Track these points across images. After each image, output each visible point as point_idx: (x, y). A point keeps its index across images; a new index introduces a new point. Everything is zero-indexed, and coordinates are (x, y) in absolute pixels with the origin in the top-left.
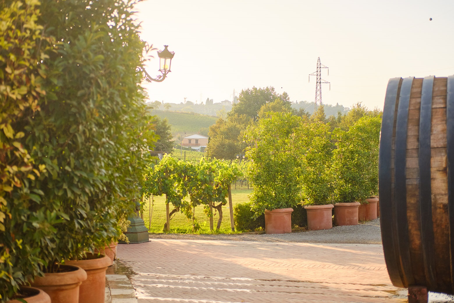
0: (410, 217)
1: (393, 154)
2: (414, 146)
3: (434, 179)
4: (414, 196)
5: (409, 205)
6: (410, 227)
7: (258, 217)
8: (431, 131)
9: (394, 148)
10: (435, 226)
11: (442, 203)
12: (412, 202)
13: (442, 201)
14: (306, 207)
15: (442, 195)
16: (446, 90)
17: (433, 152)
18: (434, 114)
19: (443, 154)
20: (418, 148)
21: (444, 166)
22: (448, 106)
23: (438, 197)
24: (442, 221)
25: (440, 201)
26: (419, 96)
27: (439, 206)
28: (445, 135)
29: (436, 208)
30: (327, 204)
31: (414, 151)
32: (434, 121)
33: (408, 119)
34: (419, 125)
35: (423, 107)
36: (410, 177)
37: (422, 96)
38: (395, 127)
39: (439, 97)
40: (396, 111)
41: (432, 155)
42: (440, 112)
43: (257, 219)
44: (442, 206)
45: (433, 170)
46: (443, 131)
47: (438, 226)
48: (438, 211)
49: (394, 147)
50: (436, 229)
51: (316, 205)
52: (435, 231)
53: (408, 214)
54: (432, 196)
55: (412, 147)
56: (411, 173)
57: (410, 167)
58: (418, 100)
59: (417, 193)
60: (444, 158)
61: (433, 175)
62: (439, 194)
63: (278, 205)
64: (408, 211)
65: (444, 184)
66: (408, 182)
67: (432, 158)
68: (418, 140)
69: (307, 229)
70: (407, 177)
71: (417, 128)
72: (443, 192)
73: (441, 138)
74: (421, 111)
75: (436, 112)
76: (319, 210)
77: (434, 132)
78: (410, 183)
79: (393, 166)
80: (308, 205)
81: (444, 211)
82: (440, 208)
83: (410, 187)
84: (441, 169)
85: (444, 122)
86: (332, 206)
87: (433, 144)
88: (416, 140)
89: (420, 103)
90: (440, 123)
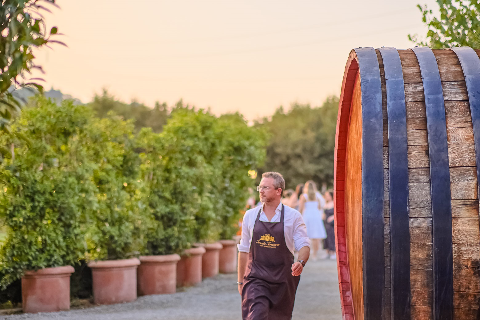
0: (415, 281)
1: (386, 176)
2: (421, 163)
3: (457, 219)
4: (423, 246)
5: (413, 262)
6: (414, 299)
8: (447, 138)
9: (386, 166)
10: (456, 296)
11: (470, 259)
12: (420, 256)
13: (470, 256)
15: (471, 245)
16: (462, 71)
17: (453, 174)
18: (448, 110)
19: (470, 178)
20: (427, 166)
21: (473, 197)
22: (472, 99)
23: (463, 249)
24: (469, 289)
25: (466, 256)
26: (419, 79)
27: (465, 263)
28: (472, 147)
29: (460, 268)
31: (422, 172)
32: (451, 123)
33: (407, 118)
34: (426, 129)
35: (428, 99)
36: (416, 215)
37: (424, 81)
38: (385, 130)
39: (453, 83)
40: (385, 103)
41: (451, 179)
42: (459, 108)
44: (469, 264)
45: (454, 203)
46: (467, 139)
47: (462, 296)
48: (464, 272)
49: (386, 164)
50: (458, 302)
52: (457, 304)
53: (412, 278)
54: (454, 248)
55: (418, 165)
56: (419, 209)
57: (416, 198)
58: (419, 87)
59: (428, 242)
60: (473, 184)
61: (454, 212)
62: (465, 244)
64: (412, 272)
65: (473, 228)
66: (413, 223)
67: (452, 184)
68: (427, 153)
69: (93, 303)
70: (411, 215)
71: (423, 132)
72: (473, 241)
73: (466, 151)
74: (427, 105)
75: (452, 108)
77: (453, 141)
78: (417, 225)
79: (387, 195)
80: (95, 260)
81: (472, 272)
82: (467, 267)
83: (417, 231)
84: (469, 202)
85: (468, 125)
87: (452, 160)
88: (424, 154)
89: (423, 92)
90: (462, 126)
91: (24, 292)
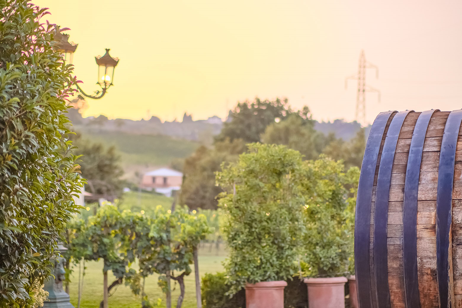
0: (392, 284)
1: (373, 207)
2: (398, 198)
3: (421, 238)
4: (396, 258)
5: (390, 270)
6: (392, 297)
7: (236, 294)
8: (419, 180)
9: (374, 200)
10: (422, 296)
11: (429, 268)
12: (395, 266)
13: (430, 266)
14: (306, 280)
15: (430, 258)
16: (443, 130)
17: (420, 206)
18: (424, 159)
19: (432, 208)
20: (402, 200)
21: (433, 223)
22: (443, 150)
23: (425, 261)
24: (430, 290)
25: (427, 266)
26: (410, 136)
27: (426, 271)
28: (436, 186)
29: (422, 275)
30: (337, 276)
31: (398, 204)
32: (424, 168)
33: (393, 165)
34: (405, 173)
35: (412, 150)
36: (392, 235)
37: (413, 137)
38: (376, 174)
39: (434, 138)
40: (380, 154)
41: (419, 210)
42: (432, 156)
43: (234, 296)
44: (429, 272)
45: (419, 227)
46: (433, 180)
47: (425, 296)
48: (425, 277)
49: (374, 199)
50: (423, 300)
51: (321, 277)
52: (422, 302)
53: (390, 281)
54: (418, 260)
55: (396, 199)
56: (394, 231)
57: (393, 223)
58: (408, 142)
59: (400, 255)
60: (433, 214)
61: (419, 234)
62: (426, 257)
63: (264, 275)
64: (390, 277)
65: (431, 245)
66: (390, 242)
67: (419, 213)
68: (403, 190)
70: (388, 236)
71: (402, 175)
72: (431, 255)
73: (431, 189)
74: (410, 155)
75: (428, 157)
76: (325, 285)
77: (423, 182)
78: (392, 243)
79: (372, 221)
80: (308, 277)
81: (432, 278)
82: (427, 274)
83: (392, 248)
84: (430, 226)
85: (436, 169)
86: (344, 280)
87: (421, 196)
88: (401, 191)
89: (410, 145)
90: (432, 170)
91: (247, 301)
